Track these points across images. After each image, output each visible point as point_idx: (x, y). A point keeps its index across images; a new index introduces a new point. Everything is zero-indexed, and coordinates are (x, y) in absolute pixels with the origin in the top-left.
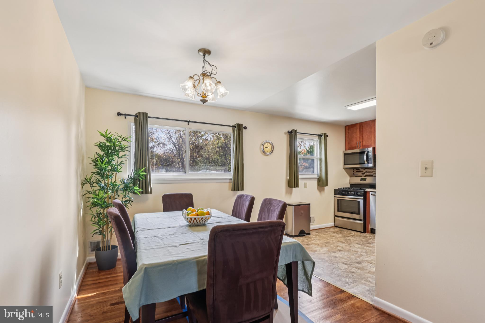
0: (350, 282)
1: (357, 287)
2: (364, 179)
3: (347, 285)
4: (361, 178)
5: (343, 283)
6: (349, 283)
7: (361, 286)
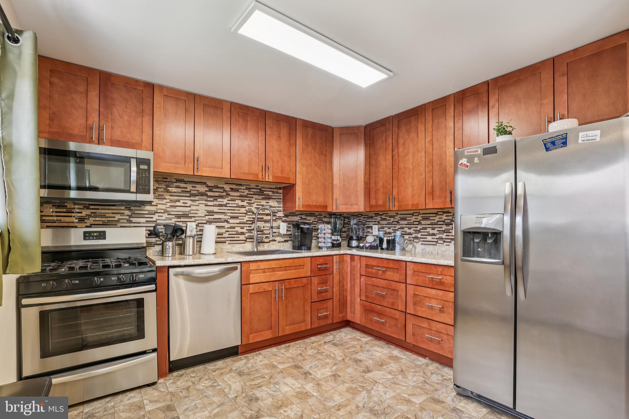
2: (95, 234)
4: (85, 233)
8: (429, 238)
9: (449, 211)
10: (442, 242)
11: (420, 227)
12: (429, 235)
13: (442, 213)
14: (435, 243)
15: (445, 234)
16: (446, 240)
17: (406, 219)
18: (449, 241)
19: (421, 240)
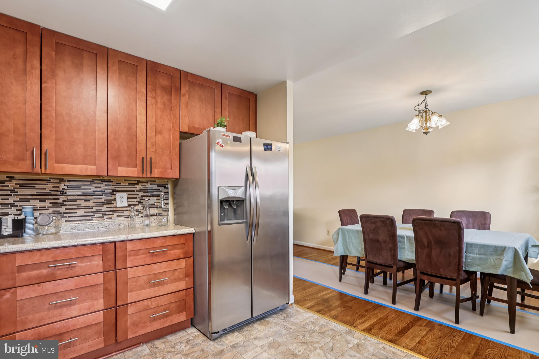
0: (309, 324)
1: (303, 319)
3: (313, 321)
5: (317, 322)
6: (311, 323)
7: (298, 321)
8: (80, 212)
9: (111, 180)
10: (101, 215)
11: (62, 199)
12: (80, 208)
13: (100, 182)
14: (90, 218)
15: (105, 206)
16: (107, 213)
17: (35, 187)
18: (111, 213)
19: (65, 215)
